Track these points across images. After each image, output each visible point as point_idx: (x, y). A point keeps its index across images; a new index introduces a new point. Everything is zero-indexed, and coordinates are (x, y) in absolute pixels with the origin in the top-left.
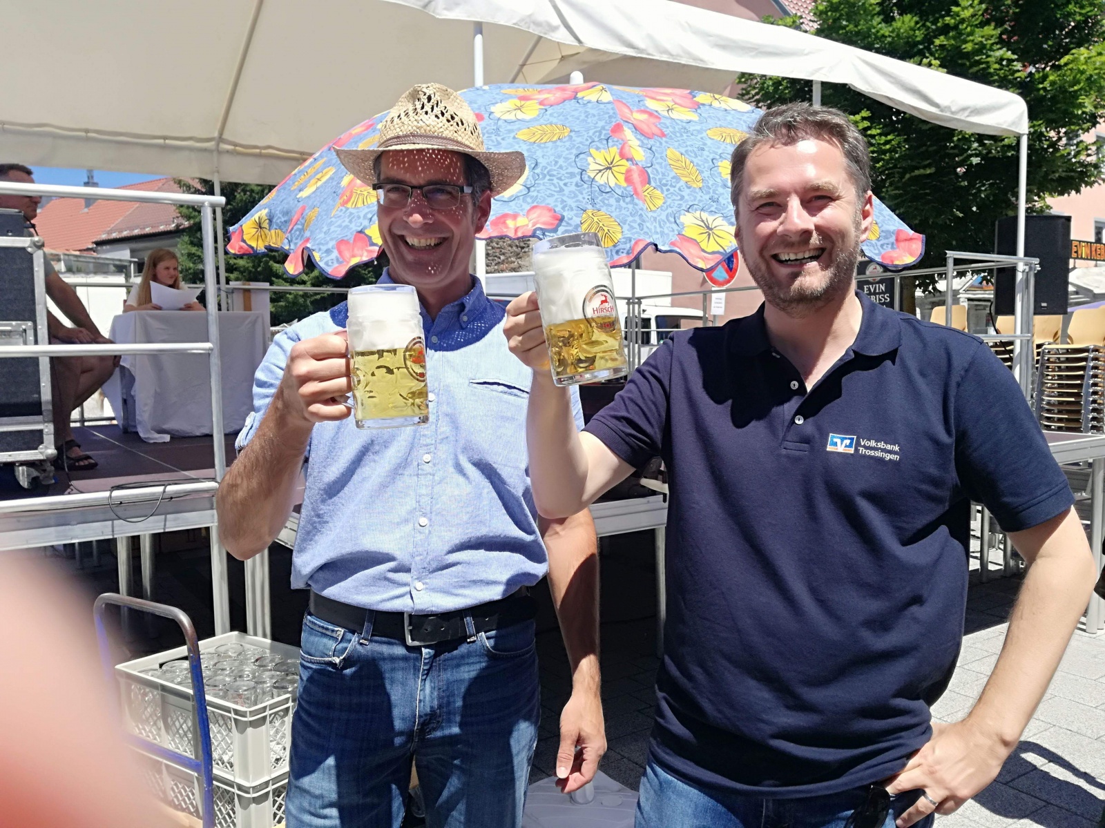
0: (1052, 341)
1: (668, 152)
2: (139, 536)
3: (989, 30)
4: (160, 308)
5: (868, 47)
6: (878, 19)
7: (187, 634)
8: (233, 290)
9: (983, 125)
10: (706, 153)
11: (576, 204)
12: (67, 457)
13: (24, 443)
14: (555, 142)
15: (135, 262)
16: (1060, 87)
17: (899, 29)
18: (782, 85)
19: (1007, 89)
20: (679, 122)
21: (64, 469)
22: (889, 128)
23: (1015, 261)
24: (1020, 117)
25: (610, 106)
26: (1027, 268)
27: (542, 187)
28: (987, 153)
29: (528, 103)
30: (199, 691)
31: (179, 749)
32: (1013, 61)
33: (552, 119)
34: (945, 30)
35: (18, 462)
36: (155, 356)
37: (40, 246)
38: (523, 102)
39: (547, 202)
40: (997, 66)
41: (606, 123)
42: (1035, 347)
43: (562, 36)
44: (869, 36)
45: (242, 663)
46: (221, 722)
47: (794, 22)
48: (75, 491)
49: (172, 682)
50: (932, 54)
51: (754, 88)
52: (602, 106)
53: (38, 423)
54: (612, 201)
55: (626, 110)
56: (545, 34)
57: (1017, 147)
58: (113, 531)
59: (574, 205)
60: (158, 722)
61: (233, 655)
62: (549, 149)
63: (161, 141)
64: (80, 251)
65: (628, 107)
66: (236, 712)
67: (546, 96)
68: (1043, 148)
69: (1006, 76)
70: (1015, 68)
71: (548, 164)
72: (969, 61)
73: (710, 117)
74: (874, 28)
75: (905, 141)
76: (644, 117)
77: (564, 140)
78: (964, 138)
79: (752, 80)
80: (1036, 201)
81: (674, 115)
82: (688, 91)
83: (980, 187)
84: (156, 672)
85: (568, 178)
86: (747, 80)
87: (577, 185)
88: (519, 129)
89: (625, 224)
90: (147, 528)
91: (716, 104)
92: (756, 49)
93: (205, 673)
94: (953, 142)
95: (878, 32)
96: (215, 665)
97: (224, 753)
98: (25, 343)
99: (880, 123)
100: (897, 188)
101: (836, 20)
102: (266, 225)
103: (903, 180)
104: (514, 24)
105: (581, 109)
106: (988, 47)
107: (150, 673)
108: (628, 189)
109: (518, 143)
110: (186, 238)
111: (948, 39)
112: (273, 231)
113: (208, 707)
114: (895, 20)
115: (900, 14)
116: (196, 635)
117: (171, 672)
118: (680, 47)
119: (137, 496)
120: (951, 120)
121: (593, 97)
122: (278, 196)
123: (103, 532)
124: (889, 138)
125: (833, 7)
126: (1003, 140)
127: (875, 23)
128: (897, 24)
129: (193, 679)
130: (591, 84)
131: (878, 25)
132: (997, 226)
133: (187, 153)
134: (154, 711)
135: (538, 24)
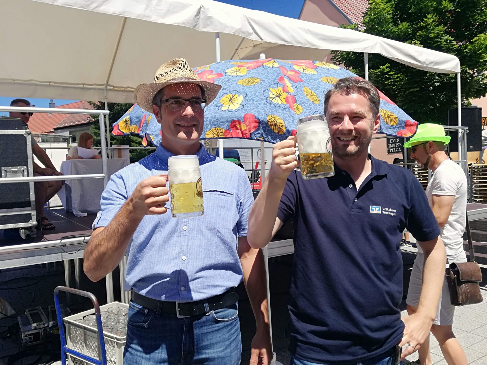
0: (475, 162)
1: (304, 89)
2: (74, 259)
3: (441, 28)
4: (82, 158)
5: (387, 37)
6: (391, 25)
7: (95, 304)
8: (114, 149)
9: (440, 69)
10: (320, 88)
11: (264, 112)
12: (42, 224)
13: (23, 219)
14: (254, 85)
15: (71, 137)
16: (473, 51)
17: (401, 29)
18: (350, 54)
19: (450, 53)
20: (308, 75)
21: (41, 230)
22: (398, 71)
23: (458, 128)
24: (457, 65)
25: (278, 69)
26: (463, 131)
27: (249, 105)
28: (443, 81)
29: (242, 68)
30: (100, 329)
31: (92, 355)
32: (452, 40)
33: (252, 75)
34: (421, 28)
35: (20, 228)
36: (80, 180)
37: (30, 134)
38: (240, 68)
39: (251, 112)
40: (445, 43)
41: (276, 76)
42: (468, 165)
43: (254, 37)
44: (388, 32)
45: (119, 316)
46: (110, 343)
47: (355, 27)
48: (45, 240)
49: (88, 325)
50: (416, 39)
51: (338, 56)
52: (274, 69)
53: (29, 210)
54: (280, 111)
55: (285, 71)
56: (247, 36)
57: (456, 78)
58: (62, 258)
59: (263, 113)
60: (83, 343)
61: (115, 312)
62: (252, 88)
63: (82, 86)
64: (47, 132)
65: (286, 69)
66: (117, 339)
67: (250, 65)
68: (467, 77)
69: (449, 47)
70: (453, 44)
71: (251, 95)
72: (432, 41)
73: (322, 72)
75: (406, 76)
76: (293, 73)
77: (258, 84)
78: (432, 74)
79: (337, 52)
80: (465, 101)
81: (306, 72)
82: (312, 61)
83: (440, 95)
84: (81, 321)
85: (260, 101)
86: (334, 53)
87: (264, 104)
88: (238, 80)
89: (286, 121)
90: (77, 256)
91: (324, 66)
92: (340, 40)
93: (103, 321)
94: (427, 76)
95: (392, 30)
96: (107, 317)
97: (112, 357)
98: (23, 176)
99: (394, 69)
100: (403, 97)
101: (372, 26)
102: (129, 122)
103: (406, 94)
104: (233, 33)
105: (265, 71)
106: (441, 35)
107: (79, 321)
108: (287, 105)
109: (238, 86)
110: (93, 126)
111: (423, 32)
112: (133, 126)
113: (104, 337)
114: (399, 25)
115: (401, 22)
116: (98, 304)
117: (88, 320)
118: (306, 40)
119: (72, 242)
120: (426, 67)
121: (270, 65)
122: (134, 110)
123: (57, 258)
124: (398, 75)
125: (372, 20)
126: (449, 75)
127: (390, 26)
128: (400, 26)
129: (97, 323)
130: (269, 59)
131: (392, 27)
132: (448, 113)
133: (93, 91)
134: (81, 338)
135: (243, 33)
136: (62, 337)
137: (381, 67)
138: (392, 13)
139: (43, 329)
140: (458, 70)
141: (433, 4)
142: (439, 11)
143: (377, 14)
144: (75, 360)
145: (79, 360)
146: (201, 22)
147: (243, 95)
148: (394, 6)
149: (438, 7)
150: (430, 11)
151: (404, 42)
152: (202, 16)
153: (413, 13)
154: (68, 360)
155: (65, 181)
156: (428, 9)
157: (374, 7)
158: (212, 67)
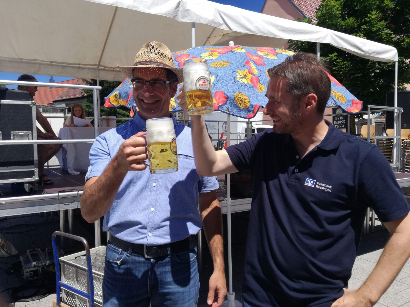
0: (408, 138)
2: (68, 210)
3: (383, 23)
4: (77, 126)
6: (340, 19)
7: (86, 247)
8: (103, 119)
9: (381, 58)
12: (43, 180)
13: (28, 175)
14: (225, 67)
15: (67, 108)
18: (304, 43)
19: (389, 45)
20: (270, 60)
21: (42, 185)
22: (345, 59)
23: (394, 109)
24: (395, 55)
25: (244, 54)
26: (398, 111)
27: (219, 84)
28: (382, 68)
29: (214, 53)
30: (90, 268)
31: (82, 289)
32: (392, 34)
33: (223, 59)
34: (365, 23)
35: (25, 182)
36: (75, 144)
37: (34, 104)
38: (212, 53)
39: (222, 89)
40: (385, 36)
41: (243, 60)
42: (401, 140)
43: (224, 27)
44: (337, 26)
46: (98, 280)
47: (309, 20)
48: (45, 193)
49: (80, 264)
50: (360, 32)
51: (294, 45)
52: (242, 54)
53: (33, 168)
54: (246, 89)
55: (251, 56)
56: (218, 26)
57: (394, 66)
58: (59, 208)
59: (231, 91)
60: (74, 279)
61: (102, 254)
62: (222, 70)
63: (78, 66)
64: (47, 104)
65: (251, 55)
67: (221, 50)
68: (403, 67)
69: (389, 40)
70: (392, 37)
71: (222, 75)
72: (375, 34)
73: (281, 58)
74: (339, 23)
75: (351, 64)
76: (257, 58)
77: (228, 67)
78: (373, 62)
79: (293, 42)
80: (401, 86)
81: (268, 57)
82: (273, 48)
83: (379, 81)
84: (74, 260)
85: (229, 81)
86: (291, 42)
87: (233, 83)
88: (211, 63)
89: (250, 98)
90: (71, 207)
91: (283, 53)
92: (296, 31)
93: (92, 261)
94: (369, 64)
95: (340, 24)
96: (95, 258)
97: (99, 291)
98: (29, 139)
99: (341, 57)
100: (348, 81)
101: (324, 20)
102: (118, 97)
103: (350, 78)
104: (207, 23)
105: (234, 55)
106: (382, 29)
107: (72, 261)
108: (252, 85)
109: (211, 68)
110: (86, 100)
111: (367, 26)
112: (122, 100)
113: (93, 274)
114: (347, 19)
115: (348, 17)
116: (89, 247)
117: (79, 260)
118: (268, 30)
119: (68, 195)
120: (369, 56)
121: (238, 51)
122: (122, 86)
123: (55, 208)
124: (345, 63)
125: (323, 15)
126: (388, 63)
127: (339, 21)
128: (348, 21)
129: (88, 263)
130: (237, 46)
131: (340, 21)
132: (386, 96)
133: (87, 70)
134: (73, 275)
135: (215, 23)
136: (57, 273)
137: (330, 55)
138: (341, 10)
139: (41, 267)
140: (396, 59)
141: (376, 3)
142: (381, 8)
143: (328, 10)
144: (68, 293)
145: (71, 293)
146: (180, 14)
147: (215, 75)
148: (343, 4)
149: (381, 4)
150: (373, 8)
151: (350, 35)
152: (181, 8)
153: (359, 10)
154: (62, 293)
155: (62, 144)
156: (372, 7)
157: (326, 4)
158: (189, 52)
